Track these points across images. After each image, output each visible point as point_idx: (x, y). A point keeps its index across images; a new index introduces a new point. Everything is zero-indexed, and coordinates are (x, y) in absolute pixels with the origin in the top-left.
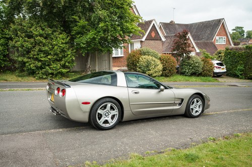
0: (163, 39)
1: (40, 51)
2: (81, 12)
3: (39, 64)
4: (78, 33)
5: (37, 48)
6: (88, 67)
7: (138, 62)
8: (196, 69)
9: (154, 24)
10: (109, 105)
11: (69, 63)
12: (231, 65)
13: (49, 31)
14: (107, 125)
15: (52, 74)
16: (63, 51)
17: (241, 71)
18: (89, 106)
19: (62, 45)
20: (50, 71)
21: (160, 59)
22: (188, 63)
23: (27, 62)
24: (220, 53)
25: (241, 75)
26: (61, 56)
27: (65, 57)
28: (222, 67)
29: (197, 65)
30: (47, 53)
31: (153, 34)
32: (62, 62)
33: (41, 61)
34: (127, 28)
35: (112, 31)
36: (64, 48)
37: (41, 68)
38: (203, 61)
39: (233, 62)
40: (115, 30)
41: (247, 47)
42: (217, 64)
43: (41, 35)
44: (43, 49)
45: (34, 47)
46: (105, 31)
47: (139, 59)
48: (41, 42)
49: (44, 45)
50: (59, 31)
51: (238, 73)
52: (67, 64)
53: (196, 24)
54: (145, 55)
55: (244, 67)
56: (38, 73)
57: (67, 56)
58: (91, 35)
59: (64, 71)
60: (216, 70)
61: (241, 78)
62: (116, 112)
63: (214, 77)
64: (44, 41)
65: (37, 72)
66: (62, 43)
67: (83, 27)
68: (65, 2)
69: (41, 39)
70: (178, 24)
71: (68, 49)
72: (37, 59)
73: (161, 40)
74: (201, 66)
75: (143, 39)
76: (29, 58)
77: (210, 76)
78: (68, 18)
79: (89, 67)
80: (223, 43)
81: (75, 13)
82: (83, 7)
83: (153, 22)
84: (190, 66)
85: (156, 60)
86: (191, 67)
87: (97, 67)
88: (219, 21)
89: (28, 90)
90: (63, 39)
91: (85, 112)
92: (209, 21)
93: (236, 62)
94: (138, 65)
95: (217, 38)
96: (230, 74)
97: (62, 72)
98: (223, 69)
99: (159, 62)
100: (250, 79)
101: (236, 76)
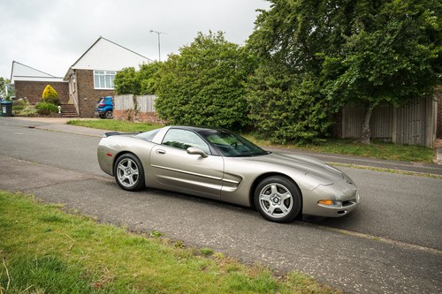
1: (274, 105)
10: (129, 161)
11: (316, 123)
18: (112, 159)
19: (302, 97)
23: (260, 121)
27: (308, 114)
36: (306, 101)
44: (278, 103)
49: (279, 98)
57: (311, 113)
59: (305, 134)
62: (137, 172)
66: (303, 94)
71: (315, 103)
76: (262, 116)
87: (395, 132)
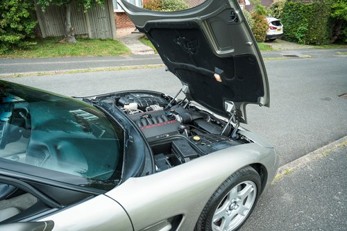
6: (68, 30)
11: (19, 23)
12: (291, 24)
17: (302, 33)
24: (277, 7)
25: (301, 38)
27: (4, 11)
28: (278, 27)
32: (3, 22)
38: (254, 18)
39: (293, 19)
42: (273, 23)
51: (298, 36)
55: (308, 28)
57: (9, 10)
60: (271, 32)
61: (300, 43)
63: (266, 41)
77: (261, 41)
79: (71, 31)
87: (89, 29)
93: (298, 20)
96: (287, 37)
98: (280, 30)
100: (313, 43)
101: (294, 40)
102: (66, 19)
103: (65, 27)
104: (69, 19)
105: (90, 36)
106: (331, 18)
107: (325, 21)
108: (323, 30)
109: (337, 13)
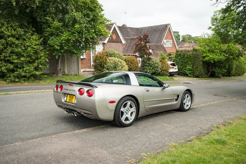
0: (124, 42)
2: (54, 13)
3: (12, 67)
4: (52, 35)
5: (9, 50)
6: (59, 69)
7: (105, 63)
8: (156, 69)
9: (115, 27)
10: (129, 103)
11: (42, 65)
12: (181, 65)
13: (21, 31)
14: (128, 122)
15: (25, 77)
16: (36, 53)
17: (190, 71)
19: (35, 47)
20: (23, 74)
21: (125, 60)
22: (149, 64)
24: (170, 55)
25: (190, 73)
26: (34, 58)
27: (37, 59)
28: (175, 67)
29: (156, 65)
30: (19, 55)
31: (114, 37)
32: (36, 64)
33: (12, 63)
34: (100, 31)
35: (86, 33)
36: (37, 50)
37: (13, 71)
38: (160, 62)
39: (182, 62)
40: (89, 32)
41: (194, 49)
42: (171, 64)
43: (13, 36)
45: (5, 48)
46: (79, 33)
47: (106, 60)
48: (13, 43)
50: (31, 32)
51: (188, 72)
52: (40, 66)
53: (146, 28)
54: (111, 56)
55: (192, 67)
56: (10, 77)
57: (40, 58)
58: (65, 36)
59: (37, 73)
60: (171, 70)
61: (190, 77)
62: (134, 109)
63: (169, 76)
64: (17, 42)
65: (8, 76)
67: (57, 29)
68: (39, 2)
69: (14, 40)
70: (130, 28)
71: (41, 51)
72: (9, 61)
73: (121, 42)
74: (160, 66)
75: (106, 42)
77: (167, 75)
78: (40, 19)
80: (170, 46)
81: (47, 14)
82: (56, 8)
83: (114, 25)
84: (151, 66)
85: (122, 61)
86: (152, 68)
87: (66, 69)
88: (166, 26)
89: (6, 94)
90: (36, 40)
91: (111, 111)
92: (157, 26)
93: (185, 63)
94: (105, 66)
95: (165, 41)
96: (181, 73)
97: (36, 75)
98: (176, 69)
99: (124, 63)
100: (197, 77)
101: (185, 75)
102: (58, 63)
103: (57, 67)
104: (60, 63)
105: (66, 73)
106: (204, 62)
107: (201, 63)
108: (201, 69)
109: (207, 59)
